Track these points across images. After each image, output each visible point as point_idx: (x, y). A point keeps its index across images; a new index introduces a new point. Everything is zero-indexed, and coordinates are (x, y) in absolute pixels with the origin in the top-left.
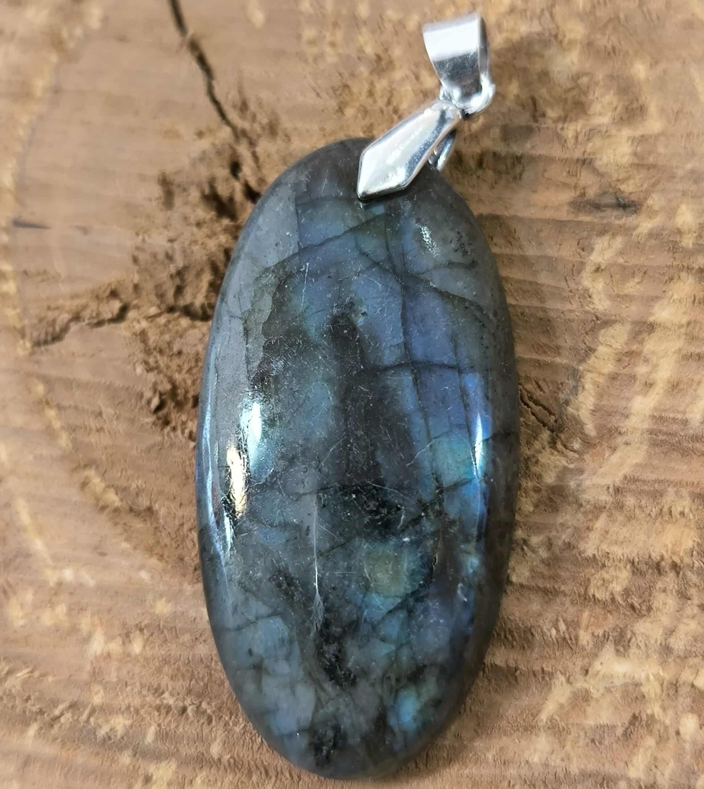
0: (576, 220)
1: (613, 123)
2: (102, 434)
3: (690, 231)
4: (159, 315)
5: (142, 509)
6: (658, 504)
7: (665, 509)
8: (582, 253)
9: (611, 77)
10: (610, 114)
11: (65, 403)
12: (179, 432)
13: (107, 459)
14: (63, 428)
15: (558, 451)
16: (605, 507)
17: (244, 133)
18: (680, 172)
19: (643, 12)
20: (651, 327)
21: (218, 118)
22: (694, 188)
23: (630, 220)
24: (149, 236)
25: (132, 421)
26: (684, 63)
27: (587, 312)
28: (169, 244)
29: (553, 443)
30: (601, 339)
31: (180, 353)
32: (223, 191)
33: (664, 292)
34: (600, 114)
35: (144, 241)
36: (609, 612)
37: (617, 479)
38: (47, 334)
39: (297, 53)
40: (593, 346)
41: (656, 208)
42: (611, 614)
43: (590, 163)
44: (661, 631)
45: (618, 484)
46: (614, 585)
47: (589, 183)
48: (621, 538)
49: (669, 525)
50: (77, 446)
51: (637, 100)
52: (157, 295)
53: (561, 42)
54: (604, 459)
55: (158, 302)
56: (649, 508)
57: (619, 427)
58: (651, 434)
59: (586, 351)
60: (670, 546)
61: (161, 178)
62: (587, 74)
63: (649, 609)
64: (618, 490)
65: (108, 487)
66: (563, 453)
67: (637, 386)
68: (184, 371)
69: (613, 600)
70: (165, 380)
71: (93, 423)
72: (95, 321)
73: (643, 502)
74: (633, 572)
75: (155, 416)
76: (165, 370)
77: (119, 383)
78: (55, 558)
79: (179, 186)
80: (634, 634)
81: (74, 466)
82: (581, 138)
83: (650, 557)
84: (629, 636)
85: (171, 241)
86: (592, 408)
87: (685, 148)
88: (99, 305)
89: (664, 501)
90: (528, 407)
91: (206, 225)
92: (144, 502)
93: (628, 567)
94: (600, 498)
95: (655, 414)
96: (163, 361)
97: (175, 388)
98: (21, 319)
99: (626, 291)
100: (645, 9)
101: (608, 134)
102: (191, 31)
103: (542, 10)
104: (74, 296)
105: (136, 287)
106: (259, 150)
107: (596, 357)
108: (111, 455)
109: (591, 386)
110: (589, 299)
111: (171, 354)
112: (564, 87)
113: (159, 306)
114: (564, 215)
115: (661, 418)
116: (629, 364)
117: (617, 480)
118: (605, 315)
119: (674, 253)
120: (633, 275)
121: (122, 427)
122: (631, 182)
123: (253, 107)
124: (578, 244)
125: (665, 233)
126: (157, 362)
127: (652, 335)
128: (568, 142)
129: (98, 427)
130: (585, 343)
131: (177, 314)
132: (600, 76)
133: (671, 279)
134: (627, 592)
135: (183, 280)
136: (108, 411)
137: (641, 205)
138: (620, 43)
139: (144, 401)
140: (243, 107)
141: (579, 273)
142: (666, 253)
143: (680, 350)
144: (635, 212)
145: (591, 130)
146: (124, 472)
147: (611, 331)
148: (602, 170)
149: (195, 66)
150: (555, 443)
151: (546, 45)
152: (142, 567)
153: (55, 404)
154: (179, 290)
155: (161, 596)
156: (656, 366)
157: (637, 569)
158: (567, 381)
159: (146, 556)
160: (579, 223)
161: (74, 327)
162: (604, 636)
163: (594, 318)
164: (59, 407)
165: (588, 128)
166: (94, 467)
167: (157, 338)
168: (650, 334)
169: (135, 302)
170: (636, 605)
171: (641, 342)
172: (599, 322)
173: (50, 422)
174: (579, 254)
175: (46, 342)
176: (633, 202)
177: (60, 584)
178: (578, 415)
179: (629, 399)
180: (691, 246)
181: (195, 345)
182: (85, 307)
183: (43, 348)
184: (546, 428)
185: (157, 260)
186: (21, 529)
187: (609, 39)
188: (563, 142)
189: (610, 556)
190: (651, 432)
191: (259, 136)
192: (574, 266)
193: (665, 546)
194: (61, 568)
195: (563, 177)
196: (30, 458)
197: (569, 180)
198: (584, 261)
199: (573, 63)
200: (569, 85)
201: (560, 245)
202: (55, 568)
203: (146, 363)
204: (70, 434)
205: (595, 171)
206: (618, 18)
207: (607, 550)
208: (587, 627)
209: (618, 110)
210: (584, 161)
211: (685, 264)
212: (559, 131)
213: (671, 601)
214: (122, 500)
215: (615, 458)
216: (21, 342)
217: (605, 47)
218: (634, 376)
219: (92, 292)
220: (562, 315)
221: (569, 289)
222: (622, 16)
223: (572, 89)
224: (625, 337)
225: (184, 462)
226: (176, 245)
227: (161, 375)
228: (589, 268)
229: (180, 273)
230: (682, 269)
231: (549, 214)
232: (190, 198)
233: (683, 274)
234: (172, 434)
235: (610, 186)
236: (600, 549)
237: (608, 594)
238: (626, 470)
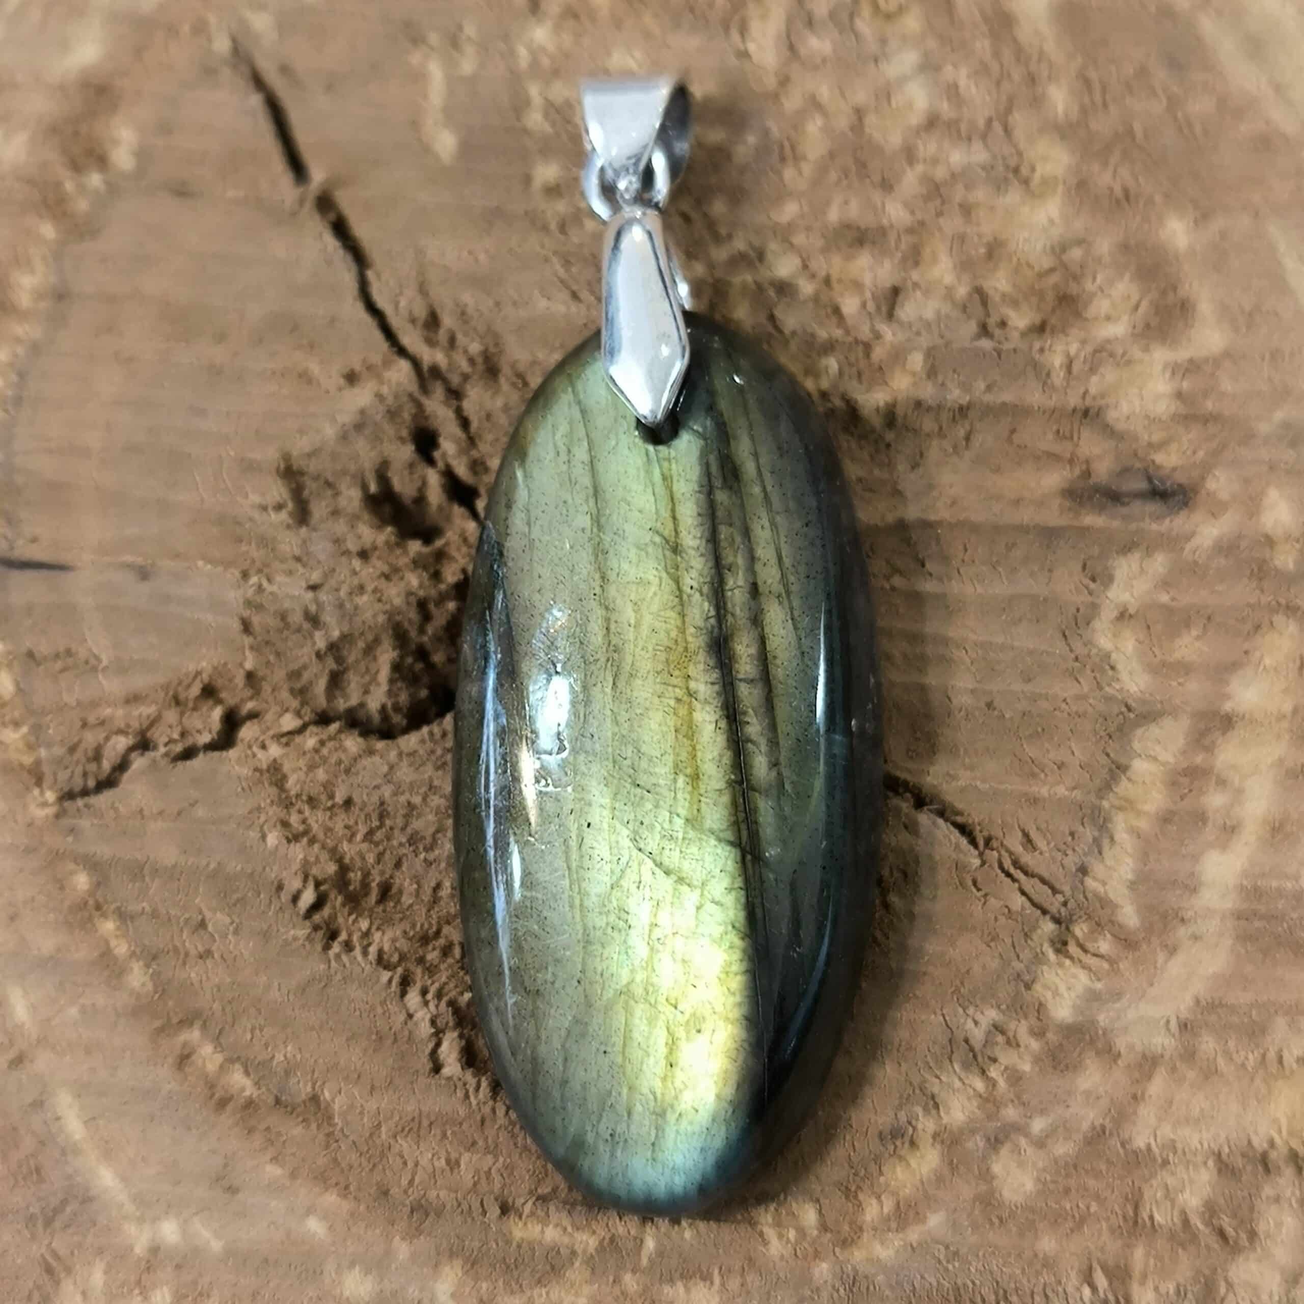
0: (1076, 523)
1: (1133, 335)
2: (209, 962)
3: (1288, 538)
4: (301, 730)
5: (299, 1100)
6: (1257, 1046)
7: (1272, 1055)
8: (1092, 586)
9: (1125, 248)
10: (1125, 318)
11: (134, 907)
12: (358, 952)
13: (223, 1010)
14: (133, 954)
15: (1071, 958)
16: (1162, 1056)
17: (435, 372)
18: (1264, 428)
19: (1175, 119)
20: (1227, 722)
21: (383, 345)
22: (1289, 455)
23: (1178, 523)
24: (269, 580)
25: (266, 936)
26: (1257, 214)
27: (1109, 699)
28: (310, 595)
29: (1061, 945)
30: (1136, 745)
31: (348, 803)
32: (404, 486)
33: (1246, 652)
34: (1108, 318)
35: (260, 589)
36: (1183, 1245)
37: (1183, 1004)
38: (85, 774)
39: (526, 213)
40: (1123, 761)
41: (1224, 495)
42: (1184, 1249)
43: (1098, 415)
44: (1278, 1278)
45: (1184, 1014)
46: (1187, 1195)
47: (1096, 451)
48: (1196, 1112)
49: (1280, 1083)
50: (162, 988)
51: (1175, 289)
52: (292, 691)
53: (1026, 182)
54: (1155, 968)
55: (295, 704)
56: (1243, 1053)
57: (1180, 908)
58: (1239, 918)
59: (1111, 770)
60: (1284, 1122)
61: (282, 466)
62: (1080, 242)
63: (1253, 1235)
64: (1184, 1026)
65: (231, 1061)
66: (1080, 961)
67: (1210, 833)
68: (359, 837)
69: (1186, 1222)
70: (324, 856)
71: (193, 944)
72: (178, 748)
73: (1231, 1044)
74: (1220, 1171)
75: (307, 923)
76: (321, 836)
77: (234, 866)
78: (139, 1200)
79: (316, 478)
80: (1230, 1285)
81: (158, 1024)
82: (1076, 368)
83: (1250, 1142)
84: (1223, 1290)
85: (313, 588)
86: (1130, 876)
87: (1270, 379)
88: (182, 714)
89: (1269, 1039)
90: (1014, 880)
91: (377, 553)
92: (301, 1088)
93: (1211, 1163)
94: (1154, 1041)
95: (1245, 883)
96: (317, 820)
97: (344, 869)
98: (31, 747)
99: (1177, 655)
100: (1180, 115)
101: (1126, 358)
102: (318, 175)
103: (989, 121)
104: (133, 699)
105: (250, 676)
106: (469, 406)
107: (1129, 779)
108: (230, 1002)
109: (1125, 836)
110: (1110, 673)
111: (329, 804)
112: (1037, 269)
113: (298, 714)
114: (1054, 517)
115: (1256, 889)
116: (1190, 791)
117: (1182, 1007)
118: (1144, 702)
119: (1260, 579)
120: (1187, 624)
121: (246, 948)
122: (1174, 447)
123: (448, 321)
124: (1084, 567)
125: (1244, 544)
126: (304, 821)
127: (1229, 734)
128: (1054, 375)
129: (201, 949)
130: (1108, 755)
131: (334, 727)
132: (1104, 246)
133: (1258, 627)
134: (1210, 1210)
135: (339, 660)
136: (218, 919)
137: (1196, 492)
138: (1137, 180)
139: (285, 897)
140: (432, 321)
141: (1088, 624)
142: (1246, 580)
143: (1281, 761)
144: (1186, 504)
145: (1096, 351)
146: (257, 1031)
147: (1154, 731)
148: (1121, 426)
149: (331, 242)
150: (1065, 943)
151: (999, 188)
152: (310, 1211)
153: (113, 907)
154: (336, 681)
155: (352, 1265)
156: (1240, 791)
157: (1227, 1165)
158: (1081, 829)
159: (317, 1190)
160: (1084, 531)
161: (139, 762)
162: (1178, 1292)
163: (1124, 709)
164: (123, 916)
165: (1089, 349)
166: (198, 1024)
167: (302, 774)
168: (1224, 734)
169: (250, 706)
170: (1230, 1231)
171: (1210, 749)
172: (1132, 716)
173: (107, 943)
174: (1087, 588)
175: (85, 793)
176: (1180, 485)
177: (155, 1250)
178: (1106, 892)
179: (1196, 858)
180: (1291, 566)
181: (377, 787)
182: (154, 721)
183: (80, 802)
184: (1048, 917)
185: (287, 626)
186: (68, 1151)
187: (1115, 171)
188: (1043, 375)
189: (1179, 1146)
190: (1239, 916)
191: (466, 377)
192: (1078, 610)
193: (1276, 1121)
194: (155, 1220)
195: (1047, 442)
196: (73, 1011)
197: (1057, 448)
198: (1098, 601)
199: (1051, 221)
200: (1047, 263)
201: (1050, 571)
202: (141, 1220)
203: (285, 824)
204: (148, 966)
205: (1109, 431)
206: (1131, 133)
207: (1172, 1136)
208: (1144, 1277)
209: (1141, 310)
210: (1086, 413)
211: (1283, 601)
212: (1037, 356)
213: (1289, 1219)
214: (257, 1084)
215: (1175, 967)
216: (36, 792)
217: (1111, 190)
218: (1203, 813)
219: (166, 687)
220: (1064, 706)
221: (1073, 656)
222: (1137, 127)
223: (1052, 270)
224: (1181, 742)
225: (373, 1008)
226: (323, 596)
227: (316, 846)
228: (1108, 614)
229: (333, 648)
230: (1275, 608)
231: (1026, 516)
232: (342, 502)
233: (1279, 619)
234: (345, 958)
235: (1136, 455)
236: (1158, 1133)
237: (1176, 1213)
238: (1198, 987)
